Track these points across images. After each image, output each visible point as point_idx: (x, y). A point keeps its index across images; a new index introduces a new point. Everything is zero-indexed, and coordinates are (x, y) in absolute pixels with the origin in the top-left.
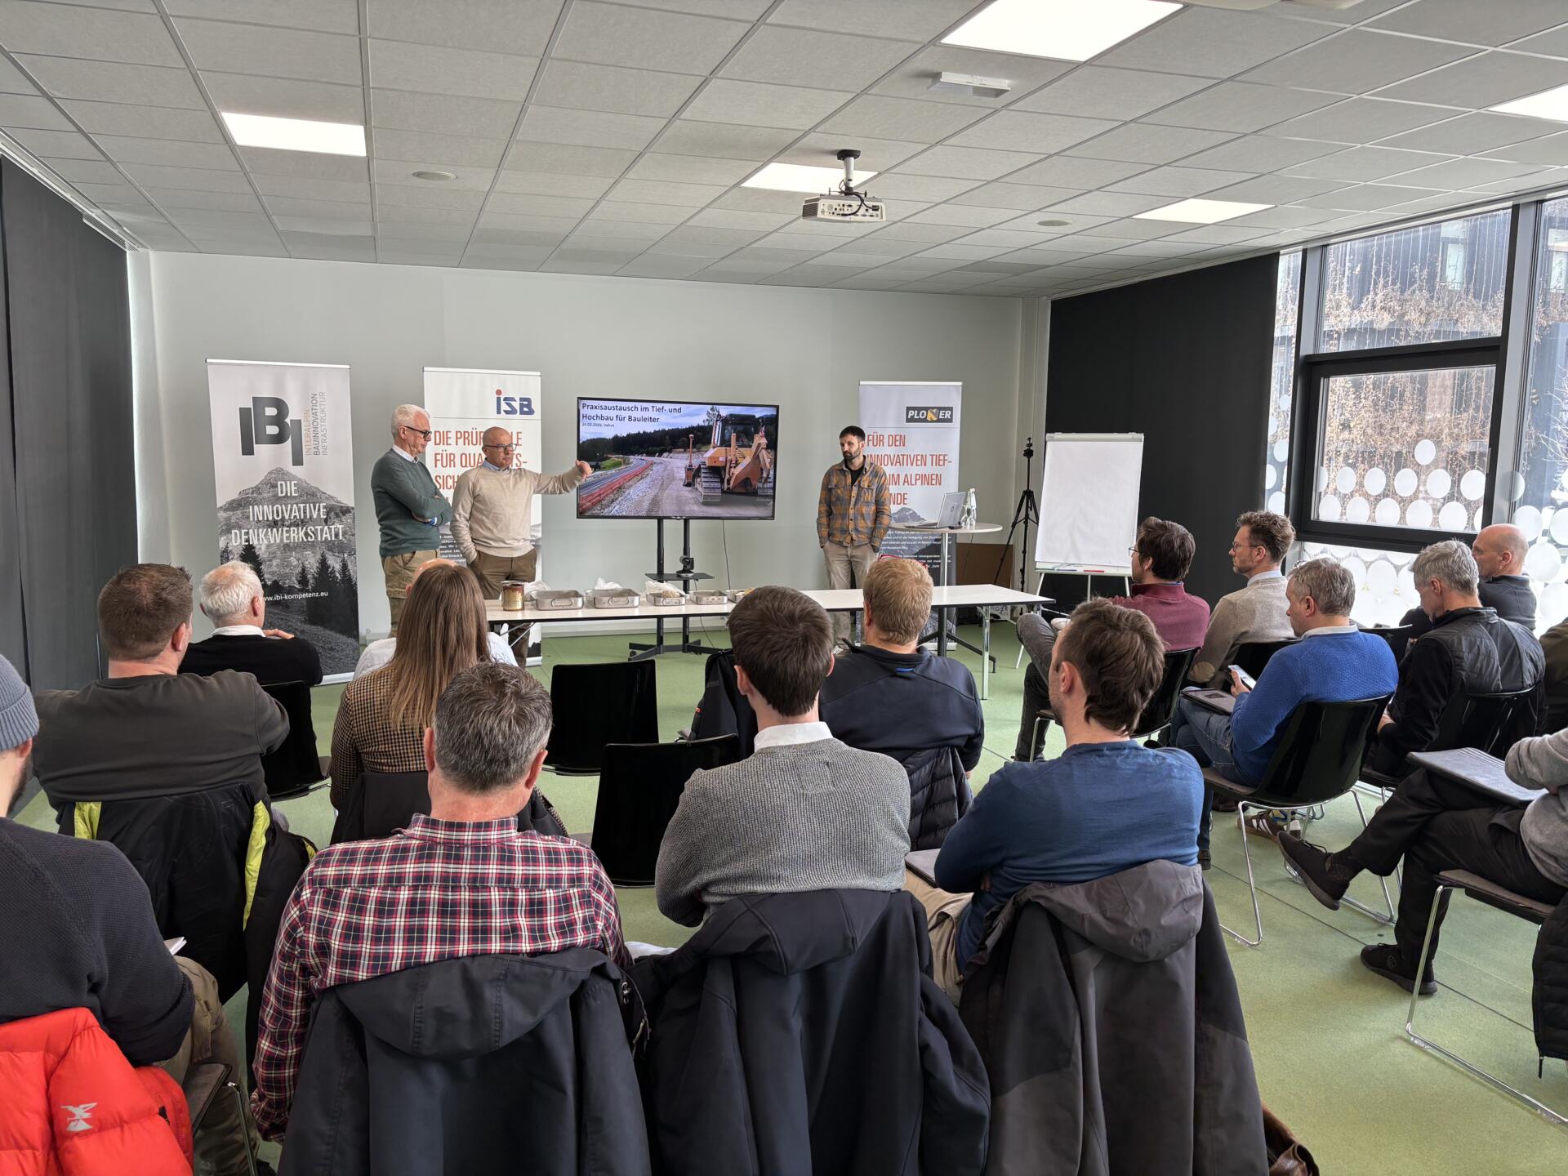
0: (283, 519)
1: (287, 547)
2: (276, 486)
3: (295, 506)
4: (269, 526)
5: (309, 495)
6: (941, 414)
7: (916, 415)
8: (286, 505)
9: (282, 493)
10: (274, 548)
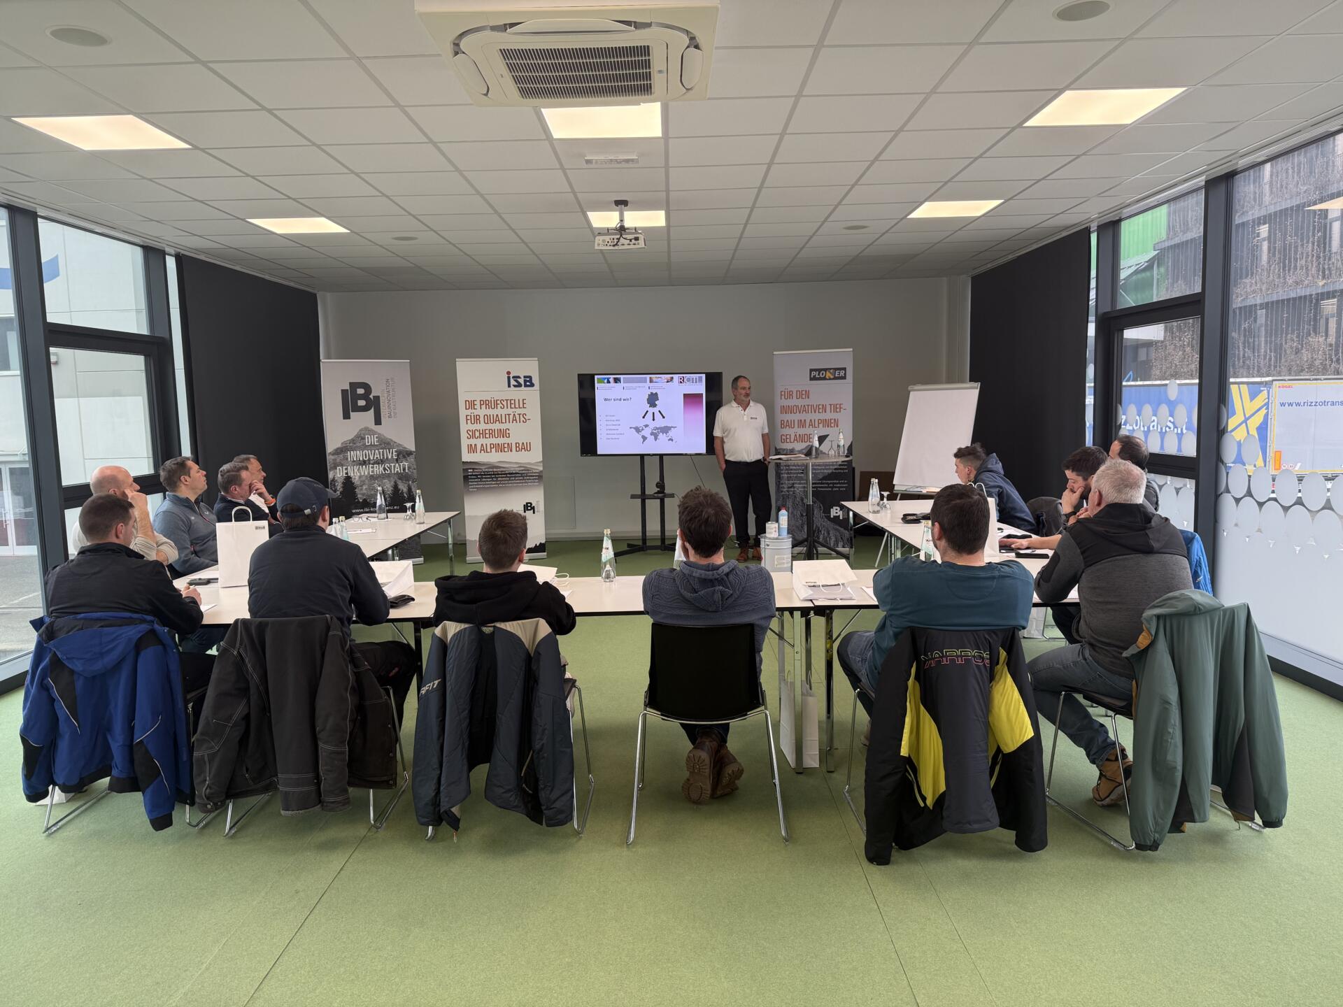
0: (369, 459)
1: (373, 478)
2: (364, 439)
3: (377, 451)
4: (360, 464)
5: (385, 444)
6: (837, 373)
7: (817, 375)
8: (371, 451)
9: (368, 442)
10: (364, 478)
